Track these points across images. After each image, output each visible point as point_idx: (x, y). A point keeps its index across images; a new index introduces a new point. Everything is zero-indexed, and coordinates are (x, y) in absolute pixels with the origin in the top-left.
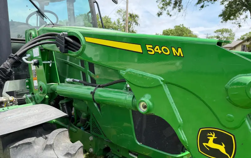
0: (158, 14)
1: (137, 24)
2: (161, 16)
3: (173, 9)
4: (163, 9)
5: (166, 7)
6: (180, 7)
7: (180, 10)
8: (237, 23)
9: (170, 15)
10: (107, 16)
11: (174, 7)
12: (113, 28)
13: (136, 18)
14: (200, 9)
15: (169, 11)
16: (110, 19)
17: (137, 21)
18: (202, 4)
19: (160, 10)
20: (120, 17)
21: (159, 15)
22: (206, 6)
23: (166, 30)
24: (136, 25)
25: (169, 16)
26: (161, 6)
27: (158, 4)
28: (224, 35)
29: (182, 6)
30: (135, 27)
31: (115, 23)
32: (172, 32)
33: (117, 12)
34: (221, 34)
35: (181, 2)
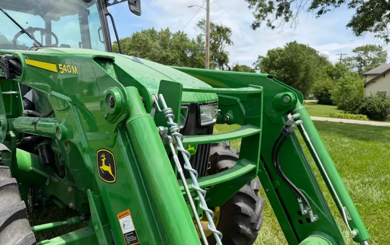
0: (253, 25)
1: (229, 41)
2: (257, 29)
3: (277, 17)
4: (261, 18)
5: (265, 15)
6: (287, 15)
7: (287, 19)
8: (382, 36)
9: (273, 27)
10: (181, 31)
11: (279, 15)
13: (227, 34)
14: (317, 15)
15: (270, 21)
16: (186, 35)
17: (229, 38)
19: (255, 20)
20: (202, 33)
21: (255, 26)
22: (325, 12)
23: (272, 50)
24: (228, 44)
25: (270, 28)
26: (258, 13)
27: (254, 10)
28: (369, 55)
29: (291, 12)
30: (225, 47)
31: (193, 42)
32: (281, 53)
33: (198, 25)
34: (364, 53)
35: (289, 7)
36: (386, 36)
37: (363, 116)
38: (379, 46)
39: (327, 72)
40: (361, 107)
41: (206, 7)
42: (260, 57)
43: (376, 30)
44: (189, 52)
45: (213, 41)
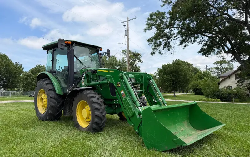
0: (151, 53)
1: (140, 61)
2: (154, 55)
3: (164, 49)
4: (156, 50)
5: (157, 48)
6: (169, 48)
7: (169, 50)
9: (162, 54)
10: (113, 56)
11: (165, 47)
12: (118, 66)
13: (139, 57)
14: (183, 48)
15: (160, 51)
16: (116, 58)
17: (140, 59)
18: (184, 44)
19: (153, 50)
20: (125, 56)
21: (153, 54)
22: (187, 46)
25: (160, 54)
26: (154, 47)
27: (151, 46)
28: (223, 66)
29: (171, 46)
30: (138, 64)
31: (120, 62)
32: (170, 66)
33: (122, 52)
34: (220, 65)
35: (170, 44)
36: (223, 57)
37: (218, 99)
38: (228, 60)
39: (199, 76)
40: (217, 95)
41: (127, 44)
42: (158, 69)
43: (217, 54)
44: (117, 67)
45: (131, 61)
